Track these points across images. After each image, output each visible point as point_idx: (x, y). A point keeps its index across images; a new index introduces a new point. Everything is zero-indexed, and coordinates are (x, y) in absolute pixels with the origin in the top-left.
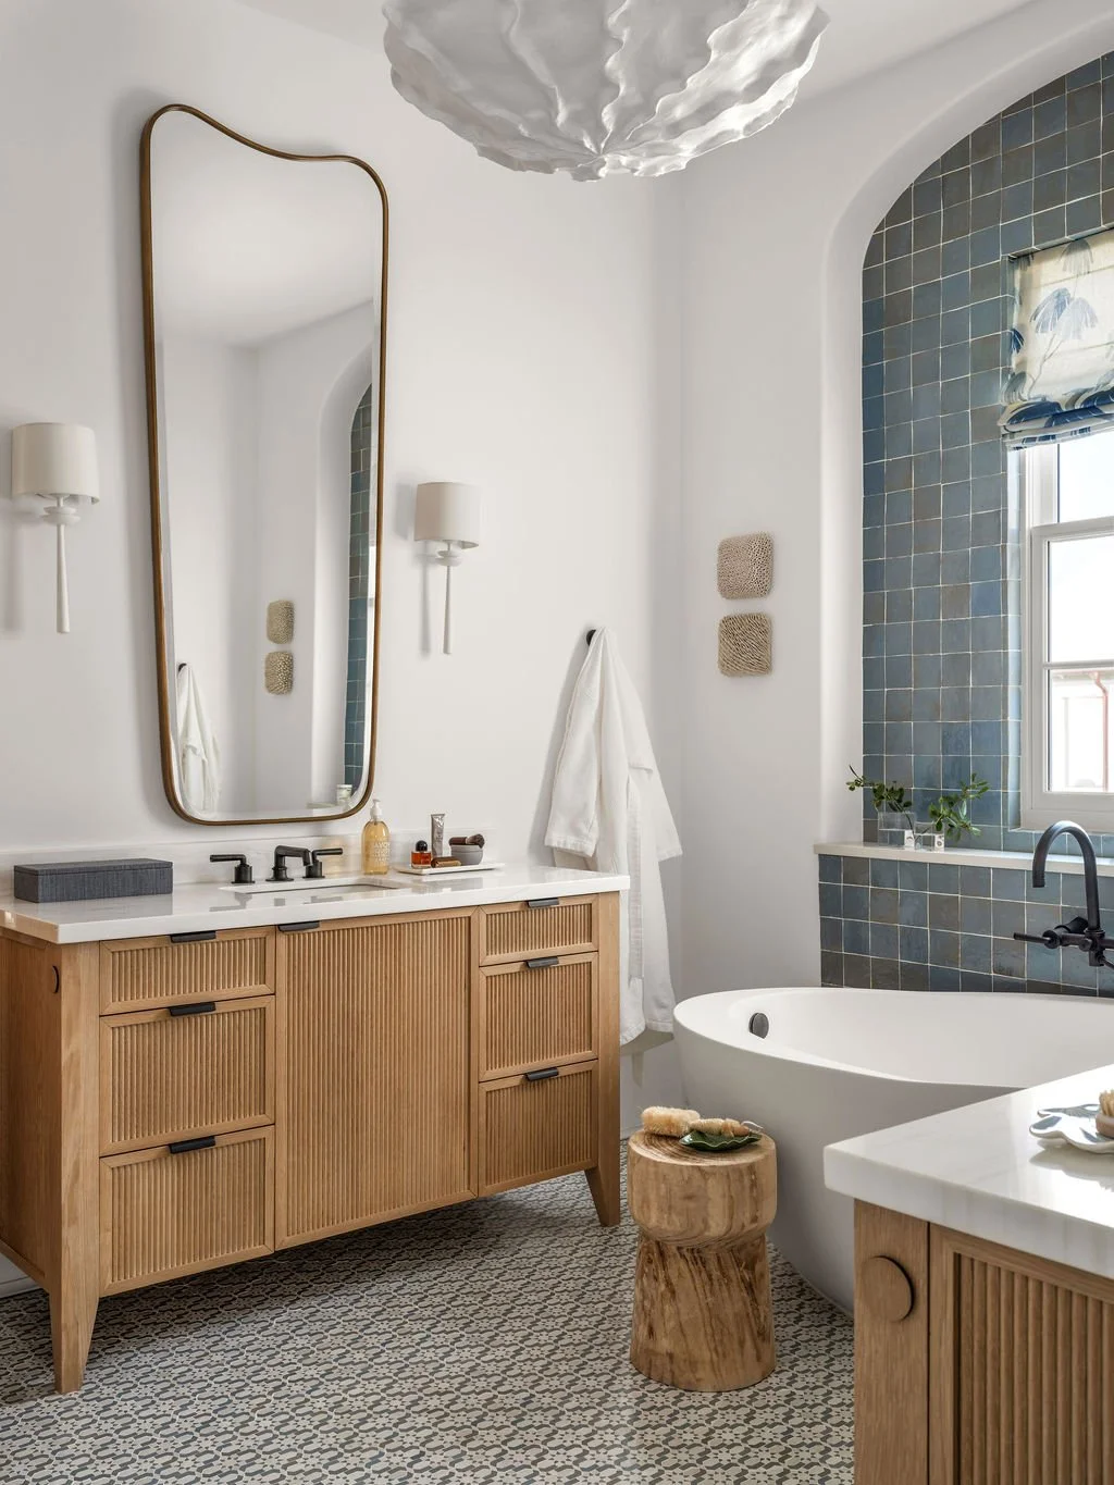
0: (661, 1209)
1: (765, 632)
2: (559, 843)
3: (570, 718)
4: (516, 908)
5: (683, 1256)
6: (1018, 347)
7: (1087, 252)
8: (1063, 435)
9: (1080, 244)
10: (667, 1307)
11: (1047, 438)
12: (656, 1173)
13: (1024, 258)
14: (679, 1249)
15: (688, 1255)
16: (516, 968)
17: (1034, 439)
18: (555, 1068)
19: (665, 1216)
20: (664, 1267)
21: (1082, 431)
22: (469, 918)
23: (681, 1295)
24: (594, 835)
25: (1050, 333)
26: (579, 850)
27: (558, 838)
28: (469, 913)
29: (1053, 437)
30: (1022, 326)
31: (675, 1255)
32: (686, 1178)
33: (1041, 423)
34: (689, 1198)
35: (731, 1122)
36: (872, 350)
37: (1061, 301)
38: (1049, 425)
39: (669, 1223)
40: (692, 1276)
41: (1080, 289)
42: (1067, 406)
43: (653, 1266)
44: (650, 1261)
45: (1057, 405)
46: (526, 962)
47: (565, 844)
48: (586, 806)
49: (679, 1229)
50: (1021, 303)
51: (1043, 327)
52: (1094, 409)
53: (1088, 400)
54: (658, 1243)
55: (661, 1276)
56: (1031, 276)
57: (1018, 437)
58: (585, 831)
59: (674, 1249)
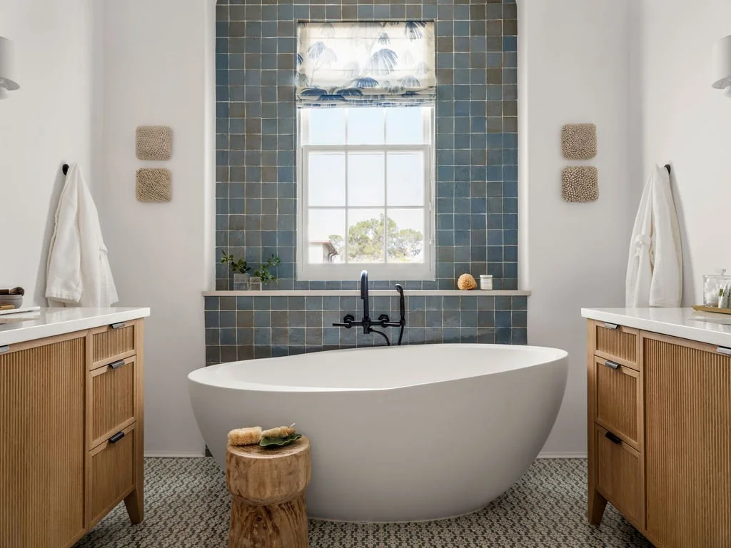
0: (274, 486)
1: (168, 179)
2: (57, 295)
3: (58, 217)
4: (105, 330)
5: (282, 509)
6: (301, 63)
7: (332, 29)
8: (324, 105)
9: (329, 24)
10: (274, 542)
11: (316, 105)
12: (271, 466)
13: (303, 23)
14: (280, 505)
15: (285, 507)
16: (104, 370)
17: (310, 105)
18: (120, 432)
19: (277, 489)
20: (271, 520)
21: (332, 105)
22: (85, 338)
23: (282, 531)
24: (80, 289)
25: (316, 60)
26: (71, 298)
27: (55, 291)
28: (84, 334)
29: (319, 105)
30: (302, 53)
31: (277, 510)
32: (289, 462)
33: (317, 98)
34: (290, 473)
35: (284, 428)
36: (220, 47)
37: (320, 47)
38: (319, 100)
39: (279, 492)
40: (288, 518)
41: (328, 44)
42: (329, 92)
43: (262, 521)
44: (259, 519)
45: (325, 91)
46: (110, 366)
47: (61, 295)
48: (74, 271)
49: (285, 493)
50: (301, 43)
51: (312, 56)
52: (340, 96)
53: (339, 92)
54: (265, 507)
55: (269, 525)
56: (306, 32)
57: (303, 102)
58: (74, 287)
59: (276, 506)
